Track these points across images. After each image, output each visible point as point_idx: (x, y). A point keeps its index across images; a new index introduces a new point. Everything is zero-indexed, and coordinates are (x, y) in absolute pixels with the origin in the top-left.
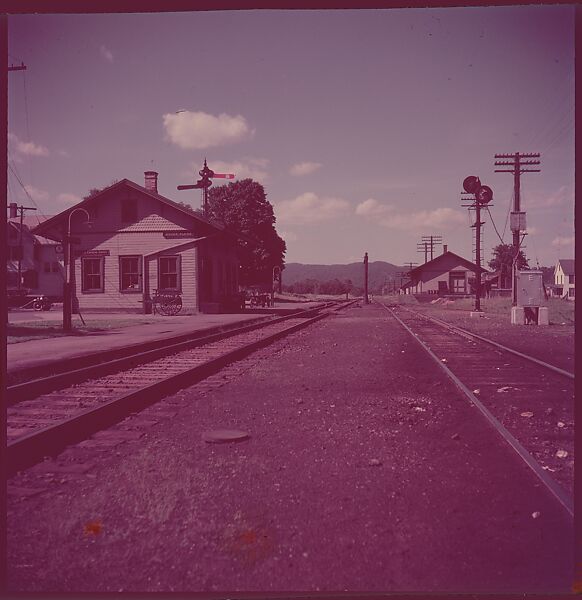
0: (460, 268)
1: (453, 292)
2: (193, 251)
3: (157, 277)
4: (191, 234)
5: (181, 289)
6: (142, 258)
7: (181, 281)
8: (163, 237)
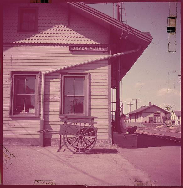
1: (155, 122)
3: (59, 100)
4: (103, 49)
5: (89, 115)
6: (41, 75)
7: (90, 105)
8: (69, 52)
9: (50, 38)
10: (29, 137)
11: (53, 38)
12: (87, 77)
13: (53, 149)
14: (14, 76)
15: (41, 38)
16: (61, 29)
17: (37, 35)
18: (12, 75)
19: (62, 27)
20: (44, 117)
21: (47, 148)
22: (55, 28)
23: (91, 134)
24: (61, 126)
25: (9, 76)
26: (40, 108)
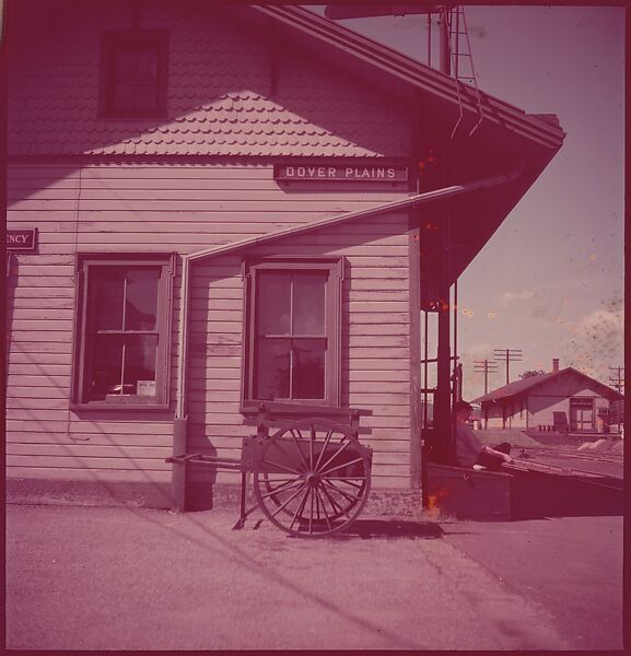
0: (587, 393)
1: (574, 430)
3: (240, 351)
4: (392, 175)
5: (345, 403)
6: (179, 265)
7: (345, 370)
8: (273, 184)
9: (209, 138)
10: (137, 477)
11: (218, 138)
12: (336, 272)
13: (219, 521)
14: (85, 269)
15: (178, 137)
16: (248, 104)
17: (163, 129)
18: (79, 267)
19: (250, 100)
20: (187, 411)
21: (198, 516)
22: (227, 103)
23: (350, 471)
24: (247, 442)
25: (70, 270)
26: (174, 378)
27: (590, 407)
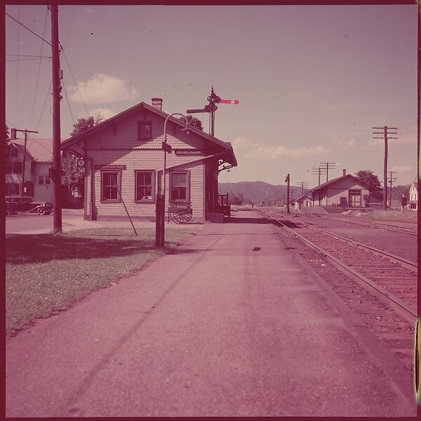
0: (357, 187)
1: (350, 206)
2: (201, 167)
3: (169, 190)
4: (199, 152)
5: (189, 200)
6: (156, 172)
7: (190, 194)
8: (175, 155)
12: (188, 173)
14: (136, 173)
15: (155, 145)
17: (151, 143)
26: (155, 196)
27: (360, 194)
